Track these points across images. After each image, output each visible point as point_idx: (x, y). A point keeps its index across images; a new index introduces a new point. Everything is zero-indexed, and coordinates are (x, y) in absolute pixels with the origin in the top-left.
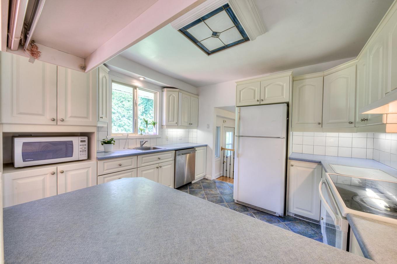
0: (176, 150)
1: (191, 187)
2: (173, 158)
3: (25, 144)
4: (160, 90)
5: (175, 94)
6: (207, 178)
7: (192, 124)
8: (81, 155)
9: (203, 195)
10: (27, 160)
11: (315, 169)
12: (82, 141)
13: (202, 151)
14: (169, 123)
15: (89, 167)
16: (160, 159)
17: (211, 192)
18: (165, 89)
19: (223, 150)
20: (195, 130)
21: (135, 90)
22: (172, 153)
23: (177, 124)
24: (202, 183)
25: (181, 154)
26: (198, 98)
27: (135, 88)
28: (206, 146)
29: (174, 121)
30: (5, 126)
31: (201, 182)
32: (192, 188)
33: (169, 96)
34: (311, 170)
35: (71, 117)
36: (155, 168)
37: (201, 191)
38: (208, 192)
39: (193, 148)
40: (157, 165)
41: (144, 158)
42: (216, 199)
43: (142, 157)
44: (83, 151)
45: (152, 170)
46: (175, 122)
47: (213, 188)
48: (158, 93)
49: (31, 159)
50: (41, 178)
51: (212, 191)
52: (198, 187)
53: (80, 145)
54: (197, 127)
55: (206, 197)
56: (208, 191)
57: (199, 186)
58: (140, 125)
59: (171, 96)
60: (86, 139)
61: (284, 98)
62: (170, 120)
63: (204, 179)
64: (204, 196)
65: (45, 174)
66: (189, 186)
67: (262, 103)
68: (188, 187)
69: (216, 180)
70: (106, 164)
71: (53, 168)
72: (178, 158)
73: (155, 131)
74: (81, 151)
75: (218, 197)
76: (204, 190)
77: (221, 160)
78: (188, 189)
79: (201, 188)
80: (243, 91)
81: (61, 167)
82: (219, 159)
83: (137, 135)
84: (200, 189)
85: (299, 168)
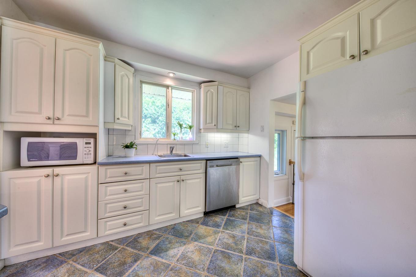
0: (207, 160)
1: (232, 213)
2: (203, 170)
3: (30, 144)
4: (197, 88)
5: (213, 89)
6: (261, 204)
7: (238, 127)
8: (85, 158)
9: (244, 232)
10: (31, 160)
12: (86, 143)
13: (252, 163)
14: (207, 125)
15: (89, 173)
16: (181, 170)
17: (259, 230)
18: (202, 84)
19: (292, 165)
20: (246, 135)
21: (167, 90)
22: (201, 163)
23: (216, 127)
24: (251, 210)
25: (216, 166)
26: (249, 92)
27: (167, 87)
28: (260, 156)
29: (212, 123)
30: (5, 125)
31: (249, 208)
32: (233, 216)
33: (207, 93)
35: (69, 115)
36: (175, 181)
37: (244, 223)
38: (254, 230)
39: (237, 158)
40: (178, 178)
41: (158, 168)
42: (262, 249)
43: (157, 166)
44: (88, 154)
45: (172, 184)
46: (214, 125)
47: (264, 223)
48: (195, 90)
49: (36, 160)
50: (36, 180)
51: (261, 227)
52: (242, 215)
53: (85, 148)
54: (248, 131)
55: (246, 237)
56: (254, 226)
57: (244, 214)
58: (176, 129)
59: (209, 92)
60: (92, 140)
62: (208, 122)
63: (257, 204)
64: (244, 235)
65: (40, 176)
66: (230, 211)
67: (365, 58)
68: (228, 212)
69: (277, 209)
70: (109, 171)
71: (49, 171)
72: (211, 171)
73: (191, 136)
74: (85, 154)
75: (267, 243)
76: (249, 223)
77: (288, 179)
78: (226, 215)
79: (246, 219)
80: (315, 49)
81: (57, 170)
82: (286, 177)
83: (169, 140)
84: (243, 219)
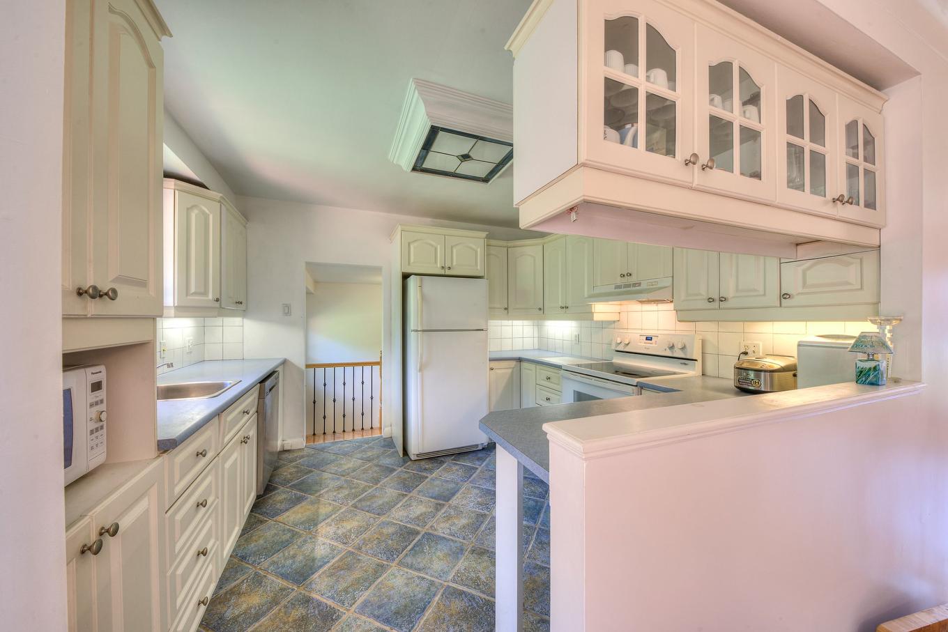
0: (261, 382)
2: (256, 407)
5: (206, 205)
7: (241, 303)
8: (92, 448)
11: (513, 368)
14: (188, 297)
18: (172, 182)
22: (256, 391)
23: (218, 304)
25: (269, 391)
26: (246, 228)
28: (284, 362)
29: (205, 293)
33: (188, 210)
34: (510, 371)
37: (319, 474)
44: (97, 430)
46: (210, 297)
52: (297, 471)
54: (245, 313)
57: (294, 469)
59: (196, 212)
60: (103, 373)
61: (477, 269)
62: (192, 290)
67: (448, 272)
72: (267, 403)
74: (92, 431)
75: (370, 467)
76: (322, 471)
80: (416, 244)
85: (499, 371)
